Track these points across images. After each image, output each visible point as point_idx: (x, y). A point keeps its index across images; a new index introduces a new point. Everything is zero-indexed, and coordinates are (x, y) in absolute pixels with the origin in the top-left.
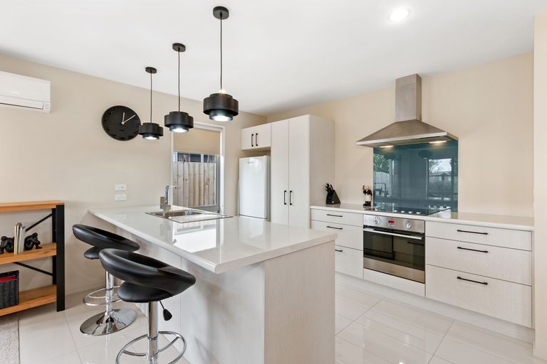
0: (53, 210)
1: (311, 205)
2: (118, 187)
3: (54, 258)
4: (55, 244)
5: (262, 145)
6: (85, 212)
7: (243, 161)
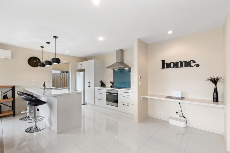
0: (12, 88)
1: (94, 86)
2: (33, 81)
3: (12, 101)
4: (12, 98)
5: (83, 68)
6: (22, 89)
7: (78, 73)
